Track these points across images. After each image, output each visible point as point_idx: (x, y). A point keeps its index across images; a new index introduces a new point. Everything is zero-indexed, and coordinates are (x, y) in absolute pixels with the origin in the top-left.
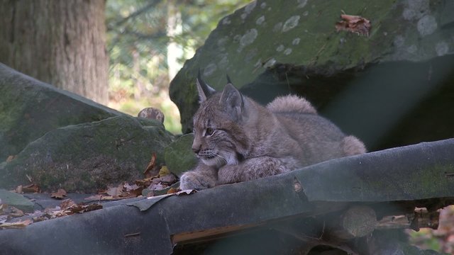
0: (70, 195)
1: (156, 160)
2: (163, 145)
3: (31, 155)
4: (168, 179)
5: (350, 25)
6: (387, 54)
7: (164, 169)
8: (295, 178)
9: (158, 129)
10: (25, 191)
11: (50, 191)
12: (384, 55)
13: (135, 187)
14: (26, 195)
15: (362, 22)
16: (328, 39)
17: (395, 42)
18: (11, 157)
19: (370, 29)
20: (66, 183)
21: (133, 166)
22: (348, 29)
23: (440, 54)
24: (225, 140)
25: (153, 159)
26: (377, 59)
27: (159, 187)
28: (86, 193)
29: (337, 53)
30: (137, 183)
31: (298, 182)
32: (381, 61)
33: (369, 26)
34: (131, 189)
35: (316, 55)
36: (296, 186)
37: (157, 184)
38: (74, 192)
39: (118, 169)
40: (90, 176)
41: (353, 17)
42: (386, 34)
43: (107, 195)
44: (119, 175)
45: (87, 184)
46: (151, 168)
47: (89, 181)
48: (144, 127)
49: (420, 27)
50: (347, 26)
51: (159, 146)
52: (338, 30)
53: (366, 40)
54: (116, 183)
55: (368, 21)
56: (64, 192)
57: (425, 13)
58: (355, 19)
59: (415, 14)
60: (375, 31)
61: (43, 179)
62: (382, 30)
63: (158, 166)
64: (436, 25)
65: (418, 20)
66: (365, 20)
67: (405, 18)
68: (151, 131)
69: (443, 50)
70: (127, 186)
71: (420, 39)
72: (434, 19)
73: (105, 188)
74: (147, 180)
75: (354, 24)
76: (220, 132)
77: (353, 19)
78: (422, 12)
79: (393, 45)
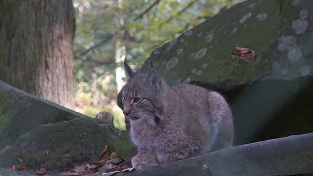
0: (49, 172)
1: (108, 148)
2: (113, 137)
3: (22, 144)
4: (116, 161)
5: (242, 55)
6: (267, 74)
7: (113, 154)
8: (204, 160)
9: (109, 126)
10: (18, 169)
11: (35, 169)
12: (265, 75)
13: (94, 166)
14: (19, 172)
15: (250, 52)
16: (227, 64)
17: (273, 66)
18: (8, 146)
19: (255, 58)
20: (46, 164)
21: (92, 151)
22: (240, 57)
23: (304, 75)
24: (147, 106)
25: (106, 147)
26: (260, 78)
27: (110, 166)
28: (60, 171)
29: (233, 73)
30: (95, 164)
31: (206, 163)
32: (263, 79)
33: (254, 55)
34: (91, 168)
35: (218, 76)
36: (205, 166)
37: (109, 164)
38: (51, 170)
39: (82, 154)
40: (63, 159)
41: (244, 49)
42: (266, 61)
43: (75, 172)
44: (82, 159)
45: (61, 164)
46: (105, 153)
47: (62, 162)
48: (100, 125)
49: (290, 56)
50: (240, 55)
51: (111, 138)
52: (233, 58)
53: (253, 65)
54: (81, 163)
55: (254, 52)
56: (44, 170)
57: (293, 46)
58: (245, 50)
59: (286, 47)
60: (259, 59)
61: (30, 161)
62: (264, 58)
63: (109, 152)
64: (301, 55)
65: (289, 51)
66: (252, 51)
67: (280, 50)
68: (104, 128)
69: (305, 72)
70: (88, 165)
71: (290, 64)
72: (300, 50)
73: (73, 167)
74: (102, 161)
75: (245, 54)
76: (145, 100)
77: (244, 50)
78: (291, 46)
79: (271, 68)
